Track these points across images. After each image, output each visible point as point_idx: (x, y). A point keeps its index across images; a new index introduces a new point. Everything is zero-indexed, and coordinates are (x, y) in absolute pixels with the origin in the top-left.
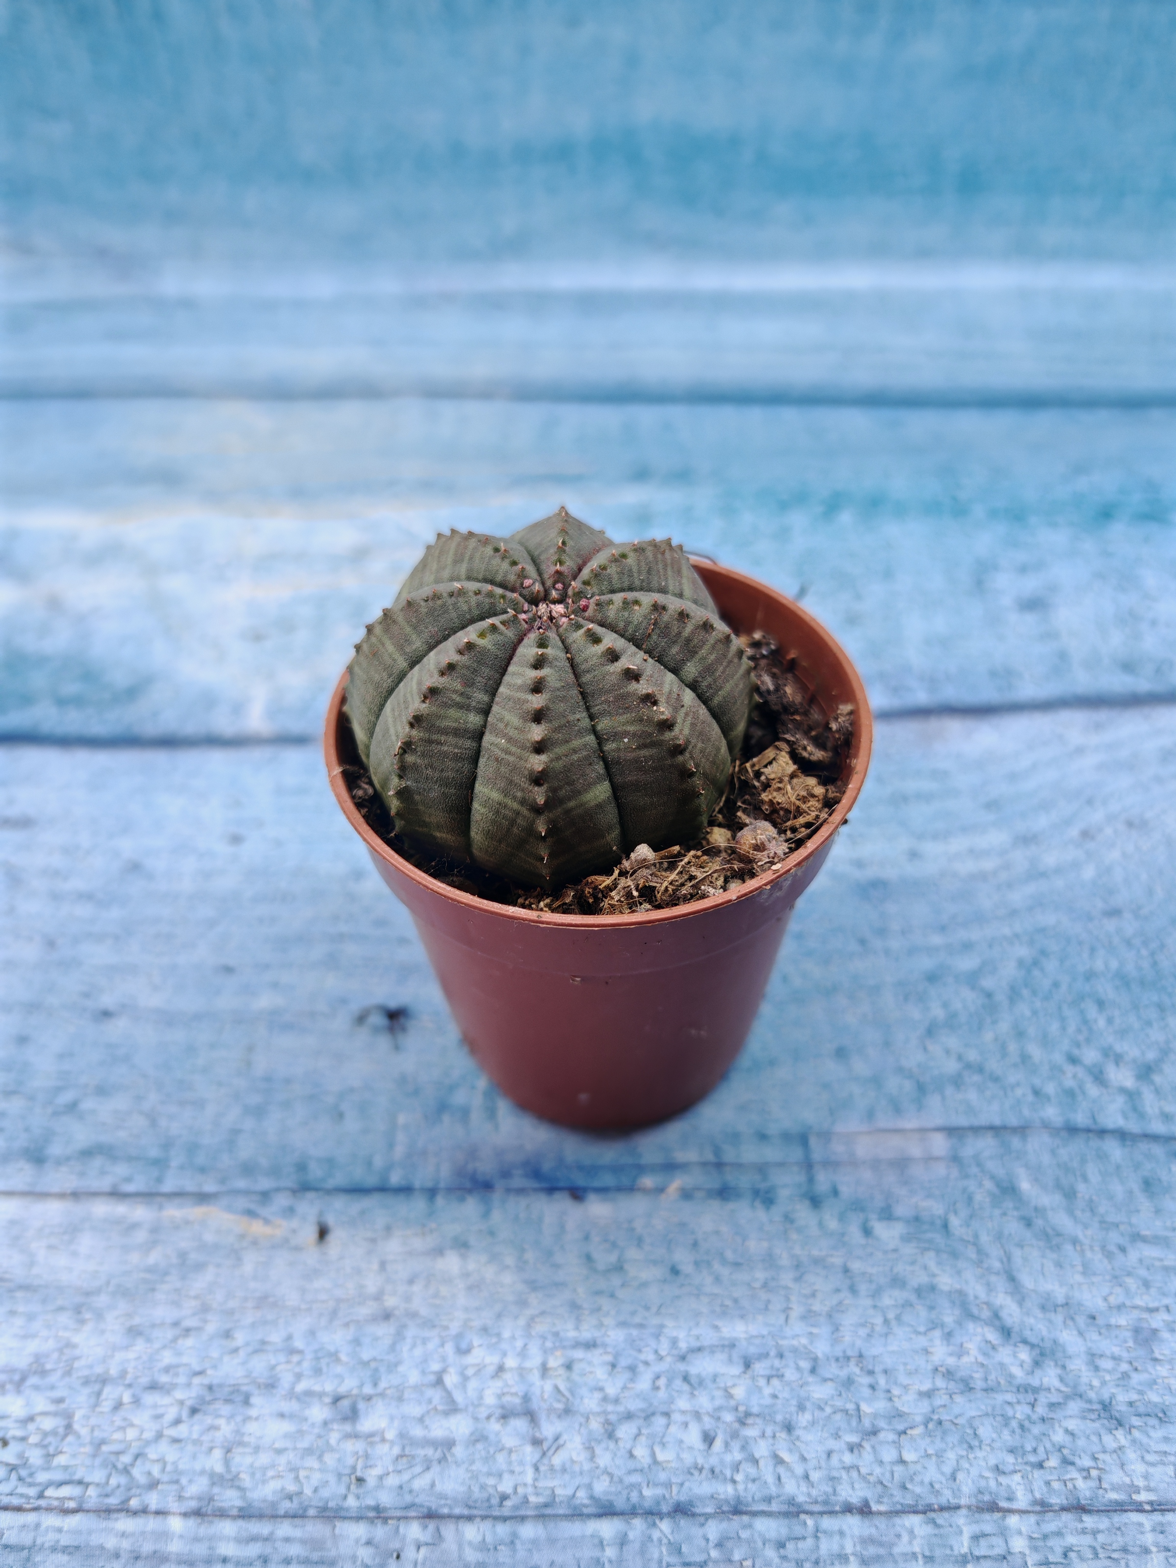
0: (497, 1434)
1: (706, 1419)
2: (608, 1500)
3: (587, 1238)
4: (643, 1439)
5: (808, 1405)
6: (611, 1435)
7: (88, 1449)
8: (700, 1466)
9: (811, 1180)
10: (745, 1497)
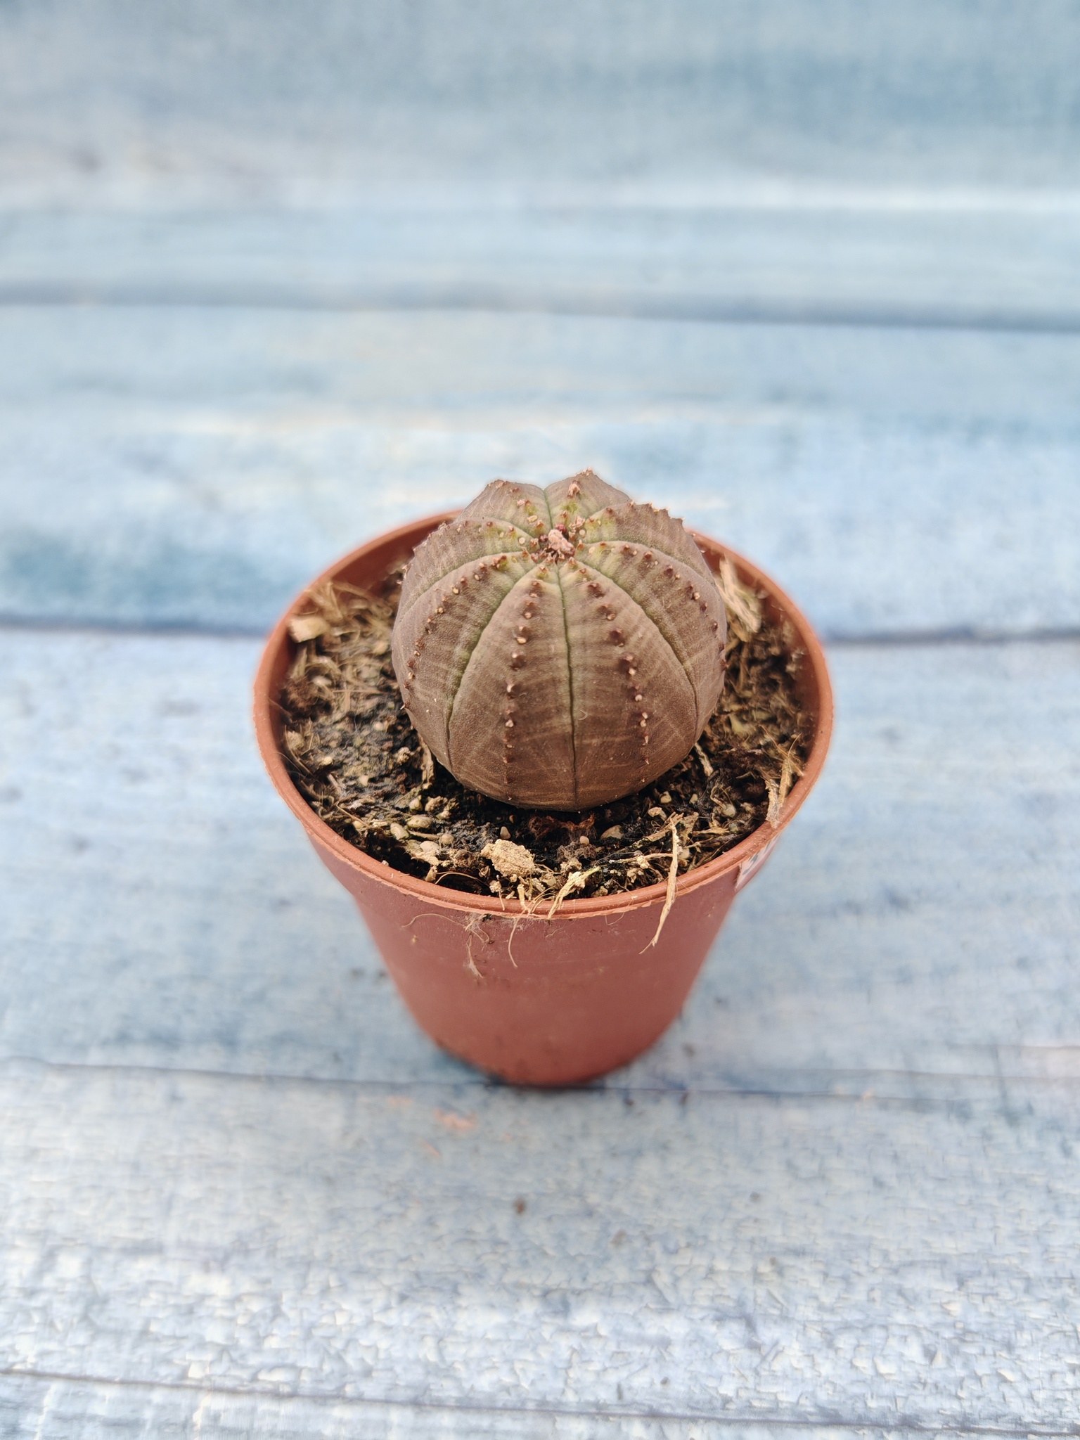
0: (714, 1335)
1: (924, 1333)
2: (832, 1410)
3: (786, 1144)
4: (862, 1349)
5: (1026, 1325)
6: (830, 1344)
7: (298, 1333)
8: (923, 1381)
9: (1004, 1096)
10: (971, 1414)
